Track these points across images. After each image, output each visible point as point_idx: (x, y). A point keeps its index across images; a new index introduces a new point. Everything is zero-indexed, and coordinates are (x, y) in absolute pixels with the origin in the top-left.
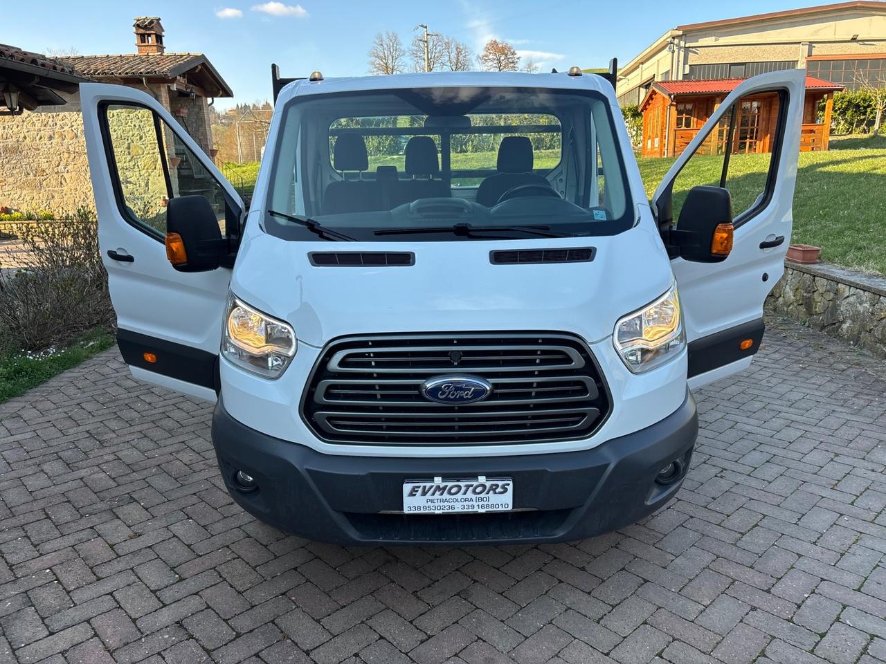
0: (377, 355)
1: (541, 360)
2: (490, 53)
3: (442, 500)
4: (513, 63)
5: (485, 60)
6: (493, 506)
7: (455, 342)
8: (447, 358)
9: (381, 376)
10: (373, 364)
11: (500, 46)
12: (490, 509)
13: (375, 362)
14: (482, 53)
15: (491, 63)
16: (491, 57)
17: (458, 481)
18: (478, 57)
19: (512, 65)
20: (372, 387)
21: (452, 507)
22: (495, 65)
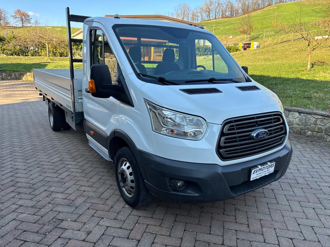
0: (236, 125)
1: (274, 121)
2: (17, 15)
3: (260, 173)
4: (28, 20)
5: (15, 17)
6: (270, 172)
7: (255, 118)
8: (254, 124)
9: (239, 133)
10: (235, 129)
11: (22, 12)
12: (269, 173)
13: (236, 128)
14: (13, 14)
15: (18, 19)
16: (18, 16)
17: (264, 166)
18: (11, 16)
19: (28, 21)
20: (236, 138)
21: (261, 175)
22: (20, 20)
